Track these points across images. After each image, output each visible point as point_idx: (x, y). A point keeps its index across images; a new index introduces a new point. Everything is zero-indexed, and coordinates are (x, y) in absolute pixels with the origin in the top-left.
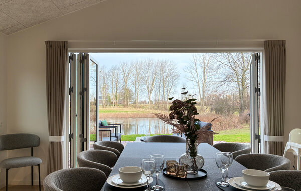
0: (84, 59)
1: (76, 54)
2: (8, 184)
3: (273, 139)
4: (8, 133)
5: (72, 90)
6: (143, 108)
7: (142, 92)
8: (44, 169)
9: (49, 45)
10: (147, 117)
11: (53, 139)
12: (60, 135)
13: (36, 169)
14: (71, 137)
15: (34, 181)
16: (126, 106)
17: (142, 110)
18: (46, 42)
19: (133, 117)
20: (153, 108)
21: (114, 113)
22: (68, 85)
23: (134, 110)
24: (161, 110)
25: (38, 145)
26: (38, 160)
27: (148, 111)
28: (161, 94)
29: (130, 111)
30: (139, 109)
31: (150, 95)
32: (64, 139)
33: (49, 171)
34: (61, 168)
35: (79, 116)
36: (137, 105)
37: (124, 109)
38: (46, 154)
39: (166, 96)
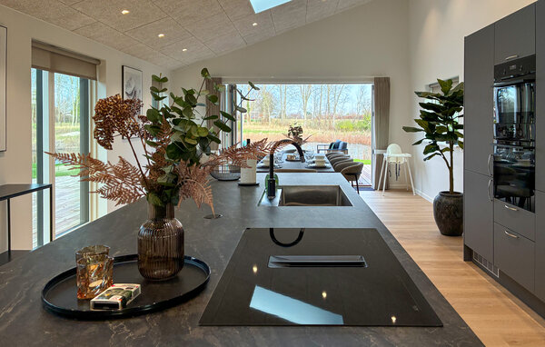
0: (233, 89)
3: (379, 152)
7: (293, 98)
9: (208, 80)
16: (265, 121)
24: (324, 128)
28: (324, 102)
31: (305, 104)
36: (283, 120)
37: (261, 126)
39: (332, 106)
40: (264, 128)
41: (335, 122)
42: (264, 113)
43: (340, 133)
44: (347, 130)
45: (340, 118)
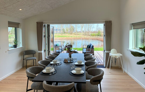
0: (48, 26)
1: (46, 25)
2: (27, 65)
4: (26, 50)
5: (45, 36)
6: (79, 34)
7: (79, 27)
8: (37, 60)
9: (37, 23)
10: (80, 39)
11: (39, 52)
12: (41, 51)
13: (35, 60)
14: (45, 51)
15: (34, 64)
16: (71, 34)
17: (78, 35)
18: (37, 22)
19: (74, 39)
20: (83, 35)
21: (66, 37)
22: (43, 35)
23: (75, 35)
24: (87, 35)
25: (35, 54)
26: (36, 58)
27: (81, 36)
28: (87, 28)
29: (73, 36)
30: (77, 35)
31: (82, 29)
32: (43, 52)
33: (39, 61)
34: (42, 60)
35: (47, 44)
36: (76, 33)
37: (70, 35)
38: (38, 56)
39: (89, 29)
40: (71, 35)
41: (90, 33)
42: (71, 31)
43: (92, 37)
44: (93, 36)
45: (91, 32)
